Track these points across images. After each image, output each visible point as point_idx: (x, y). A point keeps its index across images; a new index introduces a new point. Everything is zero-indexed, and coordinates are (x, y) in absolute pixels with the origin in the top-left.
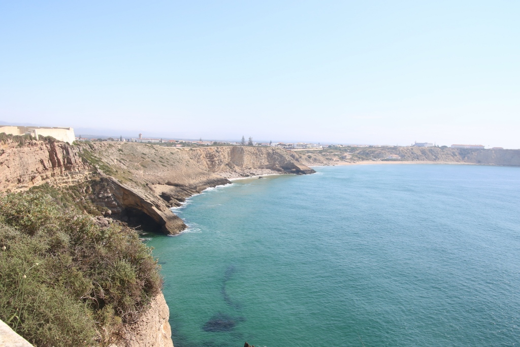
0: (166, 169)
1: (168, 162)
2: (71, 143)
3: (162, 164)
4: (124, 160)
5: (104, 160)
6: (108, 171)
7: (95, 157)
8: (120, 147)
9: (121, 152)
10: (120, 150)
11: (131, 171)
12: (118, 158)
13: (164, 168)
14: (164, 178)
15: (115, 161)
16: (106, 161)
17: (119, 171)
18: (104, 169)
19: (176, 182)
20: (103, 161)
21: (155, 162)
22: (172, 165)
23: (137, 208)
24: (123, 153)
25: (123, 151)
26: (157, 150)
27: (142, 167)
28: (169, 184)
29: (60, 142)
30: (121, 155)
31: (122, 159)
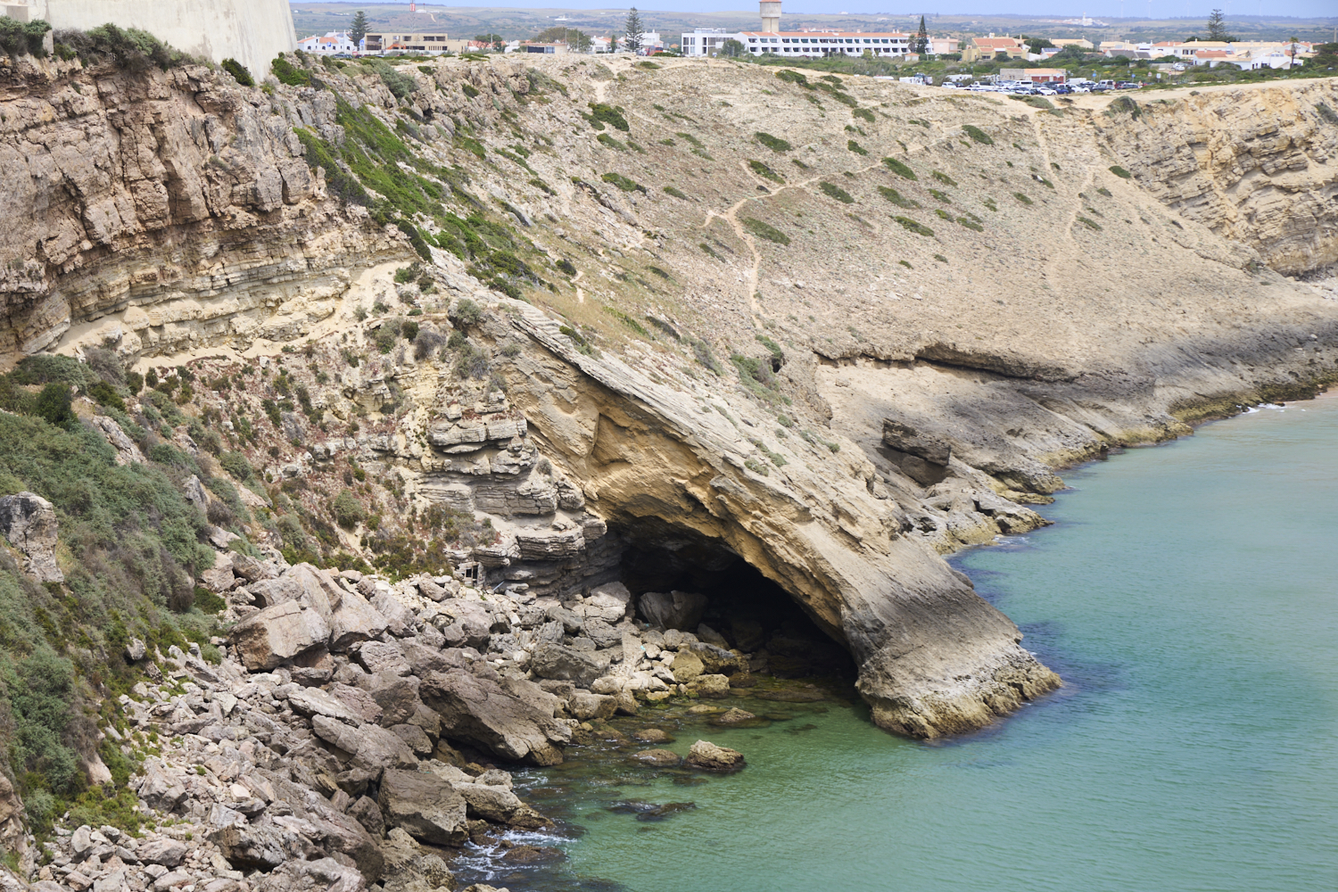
0: (925, 248)
1: (941, 197)
2: (260, 70)
3: (899, 212)
4: (626, 185)
5: (485, 188)
6: (502, 262)
7: (424, 165)
8: (602, 93)
9: (609, 129)
10: (601, 114)
11: (671, 262)
12: (586, 174)
13: (913, 240)
14: (905, 315)
15: (565, 190)
16: (499, 191)
17: (583, 264)
18: (473, 249)
19: (996, 345)
20: (474, 190)
21: (846, 199)
22: (974, 224)
23: (689, 523)
24: (620, 137)
25: (622, 126)
26: (868, 115)
27: (751, 240)
28: (941, 358)
29: (190, 61)
30: (611, 153)
31: (612, 178)
